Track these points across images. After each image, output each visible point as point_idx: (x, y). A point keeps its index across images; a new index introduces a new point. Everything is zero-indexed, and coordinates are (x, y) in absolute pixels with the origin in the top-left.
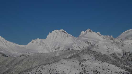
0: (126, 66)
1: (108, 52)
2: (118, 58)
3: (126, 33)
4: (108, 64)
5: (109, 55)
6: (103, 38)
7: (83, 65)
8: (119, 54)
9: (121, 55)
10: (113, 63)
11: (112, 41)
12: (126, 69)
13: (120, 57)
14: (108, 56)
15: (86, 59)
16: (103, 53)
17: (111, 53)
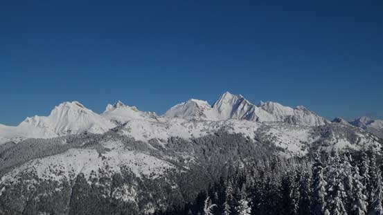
0: (171, 158)
1: (145, 136)
2: (160, 146)
3: (177, 108)
4: (144, 155)
5: (147, 142)
6: (141, 115)
7: (104, 158)
8: (161, 141)
9: (164, 141)
10: (152, 154)
11: (155, 120)
12: (172, 162)
13: (163, 144)
14: (145, 143)
15: (110, 148)
16: (137, 139)
17: (150, 138)
